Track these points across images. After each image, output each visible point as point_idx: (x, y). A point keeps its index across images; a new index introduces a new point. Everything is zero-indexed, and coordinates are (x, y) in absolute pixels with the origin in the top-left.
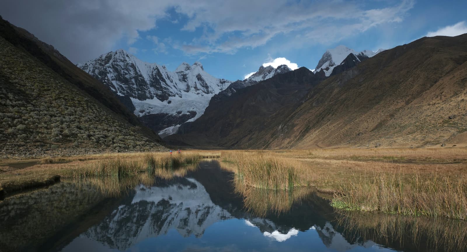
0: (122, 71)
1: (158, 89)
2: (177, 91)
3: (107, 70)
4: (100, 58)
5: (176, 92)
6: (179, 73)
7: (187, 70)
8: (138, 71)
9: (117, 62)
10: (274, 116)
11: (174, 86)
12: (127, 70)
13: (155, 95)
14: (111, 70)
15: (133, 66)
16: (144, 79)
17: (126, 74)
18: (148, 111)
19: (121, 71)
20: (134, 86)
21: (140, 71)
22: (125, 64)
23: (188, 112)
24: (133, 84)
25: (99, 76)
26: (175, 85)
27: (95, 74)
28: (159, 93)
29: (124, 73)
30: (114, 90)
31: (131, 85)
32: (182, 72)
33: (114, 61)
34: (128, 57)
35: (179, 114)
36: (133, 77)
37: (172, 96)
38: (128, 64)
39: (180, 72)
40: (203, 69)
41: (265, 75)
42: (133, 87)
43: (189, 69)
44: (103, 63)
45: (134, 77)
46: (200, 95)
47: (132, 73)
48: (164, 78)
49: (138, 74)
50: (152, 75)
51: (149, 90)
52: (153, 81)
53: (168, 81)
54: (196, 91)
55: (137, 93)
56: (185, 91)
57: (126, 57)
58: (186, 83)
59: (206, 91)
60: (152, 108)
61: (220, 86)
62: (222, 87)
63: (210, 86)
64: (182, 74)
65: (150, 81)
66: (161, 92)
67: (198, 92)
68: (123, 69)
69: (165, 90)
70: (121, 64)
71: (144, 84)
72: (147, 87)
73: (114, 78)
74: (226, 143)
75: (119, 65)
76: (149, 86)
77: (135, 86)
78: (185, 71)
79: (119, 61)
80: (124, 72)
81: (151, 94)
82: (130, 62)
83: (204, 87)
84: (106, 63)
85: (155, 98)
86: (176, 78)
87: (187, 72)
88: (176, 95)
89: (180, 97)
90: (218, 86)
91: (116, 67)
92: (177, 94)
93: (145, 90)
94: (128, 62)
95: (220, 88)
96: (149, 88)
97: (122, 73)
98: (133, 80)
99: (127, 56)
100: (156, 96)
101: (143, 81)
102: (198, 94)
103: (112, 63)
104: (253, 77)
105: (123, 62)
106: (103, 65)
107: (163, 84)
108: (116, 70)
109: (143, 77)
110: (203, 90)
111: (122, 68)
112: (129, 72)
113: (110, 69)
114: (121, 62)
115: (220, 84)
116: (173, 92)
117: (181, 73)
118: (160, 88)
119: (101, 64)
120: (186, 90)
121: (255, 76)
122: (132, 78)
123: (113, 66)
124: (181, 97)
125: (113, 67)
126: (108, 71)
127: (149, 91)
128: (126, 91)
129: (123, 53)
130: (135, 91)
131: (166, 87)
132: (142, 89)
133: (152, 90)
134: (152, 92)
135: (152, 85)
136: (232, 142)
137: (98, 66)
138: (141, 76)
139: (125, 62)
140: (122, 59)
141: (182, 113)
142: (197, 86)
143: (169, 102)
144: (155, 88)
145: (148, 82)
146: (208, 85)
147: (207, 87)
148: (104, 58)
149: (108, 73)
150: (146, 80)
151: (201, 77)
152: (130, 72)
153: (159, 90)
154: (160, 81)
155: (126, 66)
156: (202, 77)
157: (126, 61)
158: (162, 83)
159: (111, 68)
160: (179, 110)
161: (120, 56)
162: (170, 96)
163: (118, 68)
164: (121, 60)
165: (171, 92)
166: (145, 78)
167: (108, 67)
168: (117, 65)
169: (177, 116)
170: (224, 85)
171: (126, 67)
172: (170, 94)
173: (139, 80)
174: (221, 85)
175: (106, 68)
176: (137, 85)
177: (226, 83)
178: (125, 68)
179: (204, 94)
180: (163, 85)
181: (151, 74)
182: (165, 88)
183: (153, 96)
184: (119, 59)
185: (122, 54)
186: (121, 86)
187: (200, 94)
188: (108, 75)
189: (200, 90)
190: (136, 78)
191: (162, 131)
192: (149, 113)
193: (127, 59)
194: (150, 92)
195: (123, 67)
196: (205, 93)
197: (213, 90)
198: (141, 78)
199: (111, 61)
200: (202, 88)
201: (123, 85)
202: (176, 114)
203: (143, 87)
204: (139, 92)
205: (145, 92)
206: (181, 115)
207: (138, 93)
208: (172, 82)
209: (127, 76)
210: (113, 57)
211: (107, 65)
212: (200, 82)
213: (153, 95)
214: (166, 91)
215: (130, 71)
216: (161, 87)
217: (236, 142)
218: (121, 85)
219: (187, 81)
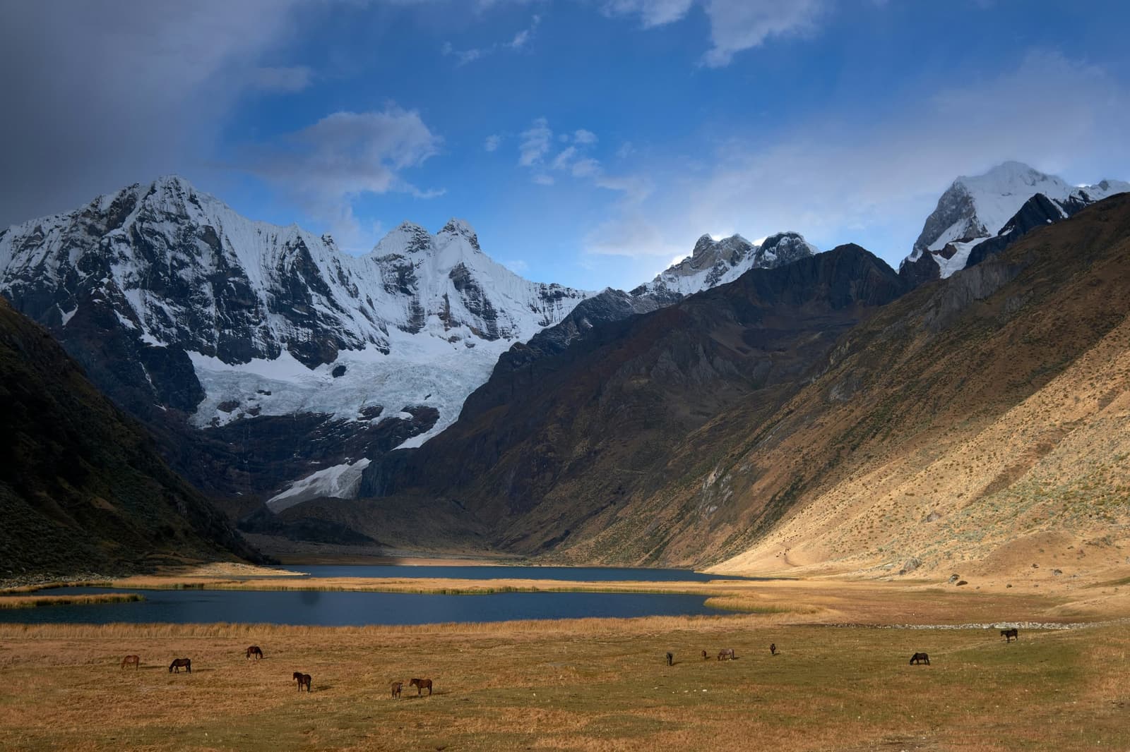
0: (169, 254)
1: (297, 321)
2: (372, 331)
3: (110, 252)
4: (93, 206)
5: (366, 334)
6: (385, 263)
7: (417, 250)
8: (227, 255)
9: (153, 223)
10: (706, 435)
11: (363, 311)
12: (188, 249)
13: (286, 345)
14: (129, 252)
15: (210, 236)
16: (248, 283)
17: (183, 265)
18: (251, 404)
19: (163, 253)
20: (206, 310)
21: (234, 255)
22: (183, 227)
23: (405, 410)
24: (206, 303)
25: (82, 274)
26: (366, 306)
27: (67, 263)
28: (304, 334)
29: (175, 263)
30: (130, 324)
31: (199, 306)
32: (397, 257)
33: (141, 220)
34: (196, 202)
35: (369, 418)
36: (207, 276)
37: (351, 349)
38: (192, 228)
39: (386, 259)
40: (478, 247)
41: (715, 269)
42: (203, 314)
43: (423, 248)
44: (101, 226)
45: (210, 278)
46: (460, 345)
47: (206, 262)
48: (327, 280)
49: (227, 265)
50: (281, 269)
51: (263, 324)
52: (283, 290)
53: (338, 293)
54: (446, 330)
55: (217, 335)
56: (404, 329)
57: (186, 203)
58: (411, 298)
59: (485, 331)
60: (268, 394)
61: (541, 309)
62: (547, 314)
63: (502, 311)
64: (398, 265)
65: (271, 291)
66: (311, 331)
67: (454, 331)
68: (172, 248)
69: (325, 326)
70: (168, 228)
71: (250, 303)
72: (257, 312)
73: (137, 278)
74: (525, 537)
75: (158, 233)
76: (266, 309)
77: (212, 310)
78: (408, 256)
79: (159, 217)
80: (174, 258)
81: (272, 338)
82: (203, 222)
83: (478, 313)
84: (113, 225)
85: (286, 355)
86: (371, 283)
87: (415, 258)
88: (369, 345)
89: (382, 351)
90: (535, 310)
91: (148, 239)
92: (372, 341)
93: (250, 322)
94: (194, 224)
95: (540, 317)
96: (264, 318)
97: (168, 263)
98: (207, 289)
99: (193, 200)
100: (289, 349)
101: (245, 290)
102: (454, 339)
103: (133, 227)
104: (670, 276)
105: (175, 220)
106: (100, 234)
107: (319, 304)
108: (145, 251)
109: (246, 277)
110: (475, 327)
111: (167, 242)
112: (193, 258)
113: (123, 246)
114: (167, 223)
115: (540, 304)
116: (357, 332)
117: (394, 262)
118: (308, 318)
119: (92, 230)
120: (408, 325)
121: (677, 276)
122: (204, 281)
123: (135, 234)
124: (387, 352)
125: (137, 240)
126: (116, 254)
127: (264, 327)
128: (178, 328)
129: (178, 189)
130: (210, 327)
131: (330, 313)
132: (237, 321)
133: (277, 324)
134: (276, 334)
135: (276, 307)
136: (546, 535)
137: (81, 234)
138: (237, 271)
139: (180, 221)
140: (173, 210)
141: (383, 415)
142: (452, 310)
143: (339, 371)
144: (287, 318)
145: (263, 295)
146: (496, 305)
147: (490, 315)
148: (105, 206)
149: (116, 262)
150: (254, 287)
151: (467, 278)
152: (198, 258)
153: (303, 325)
154: (309, 289)
155: (185, 235)
156: (471, 277)
157: (187, 217)
158: (315, 300)
159: (128, 243)
160: (371, 403)
161: (164, 201)
162: (342, 346)
163: (155, 243)
164: (169, 216)
165: (349, 334)
166: (251, 279)
167: (118, 241)
168: (152, 233)
169: (362, 424)
170: (555, 307)
171: (185, 240)
172: (345, 339)
173: (229, 289)
174: (546, 305)
175: (109, 244)
176: (219, 305)
177: (563, 298)
178: (180, 245)
179: (475, 339)
180: (317, 307)
181: (275, 265)
182: (327, 317)
183: (279, 349)
184: (161, 212)
185: (174, 192)
186: (159, 311)
187: (463, 341)
188: (113, 267)
189: (463, 326)
190: (218, 281)
191: (300, 482)
192: (254, 411)
193: (190, 209)
194: (267, 334)
195: (172, 241)
196: (483, 336)
197: (514, 327)
198: (237, 279)
199: (131, 219)
200: (470, 319)
201: (166, 307)
202: (361, 415)
203: (242, 315)
204: (227, 332)
205: (249, 334)
206: (376, 420)
207: (223, 336)
208: (354, 294)
209: (186, 274)
210: (139, 204)
211: (116, 232)
212: (465, 296)
213: (277, 342)
214: (329, 328)
215: (199, 254)
216: (313, 313)
217: (562, 532)
218: (158, 304)
219: (414, 292)
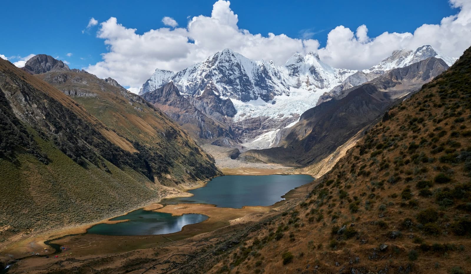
0: (227, 72)
1: (262, 88)
2: (284, 89)
3: (212, 73)
4: (208, 59)
5: (282, 90)
6: (289, 67)
7: (299, 62)
8: (242, 71)
9: (223, 64)
11: (282, 83)
12: (232, 70)
13: (259, 95)
14: (217, 73)
15: (238, 65)
16: (249, 78)
17: (231, 75)
18: (249, 114)
19: (225, 72)
20: (237, 87)
21: (244, 70)
22: (230, 64)
23: (291, 115)
24: (237, 85)
25: (205, 80)
26: (283, 82)
27: (202, 77)
28: (264, 92)
29: (229, 74)
30: (217, 94)
31: (235, 86)
32: (293, 65)
33: (219, 63)
34: (234, 56)
35: (280, 117)
36: (238, 77)
37: (278, 95)
38: (233, 64)
39: (290, 66)
40: (319, 59)
41: (400, 59)
42: (237, 89)
43: (301, 61)
44: (210, 65)
45: (238, 78)
46: (312, 91)
47: (237, 73)
48: (271, 75)
49: (242, 73)
50: (258, 73)
51: (253, 90)
52: (258, 79)
53: (274, 79)
54: (308, 87)
55: (241, 94)
56: (295, 87)
57: (231, 56)
58: (297, 77)
59: (320, 86)
60: (253, 111)
61: (339, 77)
62: (340, 79)
63: (326, 79)
64: (293, 67)
65: (255, 80)
66: (266, 91)
67: (310, 87)
68: (228, 70)
69: (270, 89)
70: (227, 64)
71: (249, 84)
72: (251, 87)
73: (219, 80)
74: (304, 160)
75: (224, 66)
76: (254, 85)
77: (239, 87)
78: (296, 64)
79: (224, 61)
80: (228, 73)
81: (255, 94)
82: (236, 61)
83: (318, 81)
84: (213, 65)
85: (259, 98)
86: (285, 73)
87: (298, 65)
88: (283, 93)
89: (287, 95)
90: (336, 78)
91: (221, 68)
92: (284, 92)
93: (249, 90)
94: (233, 63)
95: (338, 80)
96: (253, 88)
97: (227, 74)
98: (238, 81)
99: (233, 55)
100: (260, 97)
101: (248, 80)
102: (310, 90)
103: (218, 65)
104: (383, 63)
105: (228, 62)
106: (210, 67)
107: (269, 82)
108: (221, 71)
109: (248, 76)
110: (317, 85)
111: (227, 68)
112: (233, 72)
113: (215, 71)
114: (226, 63)
115: (338, 76)
116: (280, 90)
117: (292, 67)
118: (266, 87)
119: (208, 67)
120: (296, 86)
121: (386, 63)
122: (236, 79)
123: (218, 67)
124: (288, 96)
125: (219, 69)
126: (213, 74)
127: (253, 91)
128: (230, 93)
129: (229, 53)
130: (238, 92)
131: (272, 85)
132: (246, 90)
133: (256, 89)
134: (256, 93)
135: (256, 85)
136: (309, 160)
137: (205, 68)
138: (246, 75)
139: (230, 62)
140: (228, 59)
141: (284, 116)
142: (309, 81)
143: (274, 103)
144: (260, 87)
145: (253, 81)
146: (324, 78)
147: (322, 81)
148: (211, 59)
149: (213, 76)
150: (250, 79)
151: (314, 70)
152: (235, 72)
153: (264, 89)
154: (266, 78)
155: (231, 66)
156: (316, 69)
157: (232, 61)
158: (267, 81)
159: (216, 70)
160: (281, 113)
161: (225, 57)
162: (275, 94)
163: (223, 69)
164: (227, 61)
165: (277, 91)
166: (249, 77)
167: (214, 69)
168: (222, 66)
169: (278, 119)
170: (343, 77)
171: (231, 67)
172: (276, 92)
173: (244, 81)
174: (340, 76)
175: (212, 71)
176: (241, 85)
177: (346, 73)
178: (230, 69)
179: (317, 89)
180: (268, 84)
181: (256, 72)
182: (271, 86)
183: (258, 97)
184: (225, 60)
185: (228, 54)
186: (225, 88)
187: (313, 90)
188: (213, 77)
189: (313, 85)
190: (240, 78)
191: (261, 136)
192: (250, 116)
193: (232, 58)
194: (254, 93)
195: (228, 68)
196: (319, 88)
197: (329, 84)
198: (245, 77)
199: (217, 63)
200: (315, 83)
201: (227, 87)
202: (278, 117)
203: (247, 88)
204: (243, 93)
205: (249, 93)
206: (282, 118)
207: (242, 94)
208: (279, 78)
209: (232, 77)
210: (219, 58)
211: (213, 67)
212: (314, 75)
213: (257, 95)
214: (271, 90)
215: (235, 71)
216: (267, 86)
217: (312, 159)
218: (225, 87)
219: (298, 75)
